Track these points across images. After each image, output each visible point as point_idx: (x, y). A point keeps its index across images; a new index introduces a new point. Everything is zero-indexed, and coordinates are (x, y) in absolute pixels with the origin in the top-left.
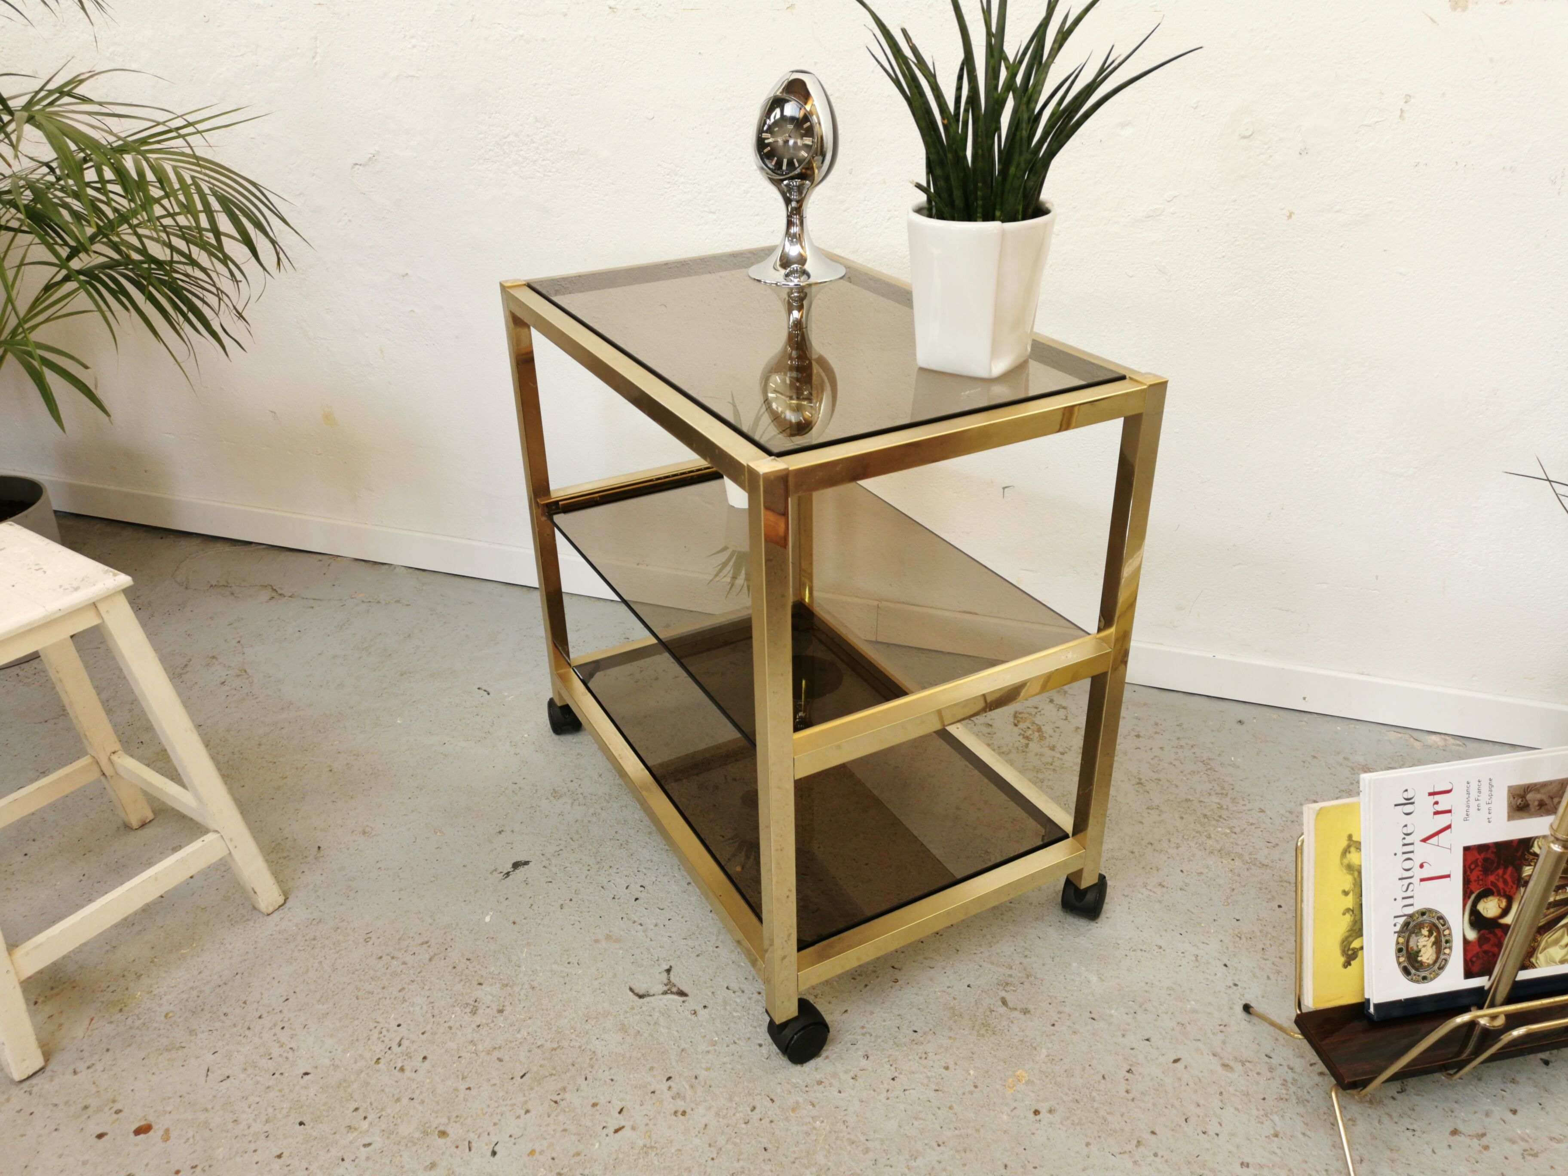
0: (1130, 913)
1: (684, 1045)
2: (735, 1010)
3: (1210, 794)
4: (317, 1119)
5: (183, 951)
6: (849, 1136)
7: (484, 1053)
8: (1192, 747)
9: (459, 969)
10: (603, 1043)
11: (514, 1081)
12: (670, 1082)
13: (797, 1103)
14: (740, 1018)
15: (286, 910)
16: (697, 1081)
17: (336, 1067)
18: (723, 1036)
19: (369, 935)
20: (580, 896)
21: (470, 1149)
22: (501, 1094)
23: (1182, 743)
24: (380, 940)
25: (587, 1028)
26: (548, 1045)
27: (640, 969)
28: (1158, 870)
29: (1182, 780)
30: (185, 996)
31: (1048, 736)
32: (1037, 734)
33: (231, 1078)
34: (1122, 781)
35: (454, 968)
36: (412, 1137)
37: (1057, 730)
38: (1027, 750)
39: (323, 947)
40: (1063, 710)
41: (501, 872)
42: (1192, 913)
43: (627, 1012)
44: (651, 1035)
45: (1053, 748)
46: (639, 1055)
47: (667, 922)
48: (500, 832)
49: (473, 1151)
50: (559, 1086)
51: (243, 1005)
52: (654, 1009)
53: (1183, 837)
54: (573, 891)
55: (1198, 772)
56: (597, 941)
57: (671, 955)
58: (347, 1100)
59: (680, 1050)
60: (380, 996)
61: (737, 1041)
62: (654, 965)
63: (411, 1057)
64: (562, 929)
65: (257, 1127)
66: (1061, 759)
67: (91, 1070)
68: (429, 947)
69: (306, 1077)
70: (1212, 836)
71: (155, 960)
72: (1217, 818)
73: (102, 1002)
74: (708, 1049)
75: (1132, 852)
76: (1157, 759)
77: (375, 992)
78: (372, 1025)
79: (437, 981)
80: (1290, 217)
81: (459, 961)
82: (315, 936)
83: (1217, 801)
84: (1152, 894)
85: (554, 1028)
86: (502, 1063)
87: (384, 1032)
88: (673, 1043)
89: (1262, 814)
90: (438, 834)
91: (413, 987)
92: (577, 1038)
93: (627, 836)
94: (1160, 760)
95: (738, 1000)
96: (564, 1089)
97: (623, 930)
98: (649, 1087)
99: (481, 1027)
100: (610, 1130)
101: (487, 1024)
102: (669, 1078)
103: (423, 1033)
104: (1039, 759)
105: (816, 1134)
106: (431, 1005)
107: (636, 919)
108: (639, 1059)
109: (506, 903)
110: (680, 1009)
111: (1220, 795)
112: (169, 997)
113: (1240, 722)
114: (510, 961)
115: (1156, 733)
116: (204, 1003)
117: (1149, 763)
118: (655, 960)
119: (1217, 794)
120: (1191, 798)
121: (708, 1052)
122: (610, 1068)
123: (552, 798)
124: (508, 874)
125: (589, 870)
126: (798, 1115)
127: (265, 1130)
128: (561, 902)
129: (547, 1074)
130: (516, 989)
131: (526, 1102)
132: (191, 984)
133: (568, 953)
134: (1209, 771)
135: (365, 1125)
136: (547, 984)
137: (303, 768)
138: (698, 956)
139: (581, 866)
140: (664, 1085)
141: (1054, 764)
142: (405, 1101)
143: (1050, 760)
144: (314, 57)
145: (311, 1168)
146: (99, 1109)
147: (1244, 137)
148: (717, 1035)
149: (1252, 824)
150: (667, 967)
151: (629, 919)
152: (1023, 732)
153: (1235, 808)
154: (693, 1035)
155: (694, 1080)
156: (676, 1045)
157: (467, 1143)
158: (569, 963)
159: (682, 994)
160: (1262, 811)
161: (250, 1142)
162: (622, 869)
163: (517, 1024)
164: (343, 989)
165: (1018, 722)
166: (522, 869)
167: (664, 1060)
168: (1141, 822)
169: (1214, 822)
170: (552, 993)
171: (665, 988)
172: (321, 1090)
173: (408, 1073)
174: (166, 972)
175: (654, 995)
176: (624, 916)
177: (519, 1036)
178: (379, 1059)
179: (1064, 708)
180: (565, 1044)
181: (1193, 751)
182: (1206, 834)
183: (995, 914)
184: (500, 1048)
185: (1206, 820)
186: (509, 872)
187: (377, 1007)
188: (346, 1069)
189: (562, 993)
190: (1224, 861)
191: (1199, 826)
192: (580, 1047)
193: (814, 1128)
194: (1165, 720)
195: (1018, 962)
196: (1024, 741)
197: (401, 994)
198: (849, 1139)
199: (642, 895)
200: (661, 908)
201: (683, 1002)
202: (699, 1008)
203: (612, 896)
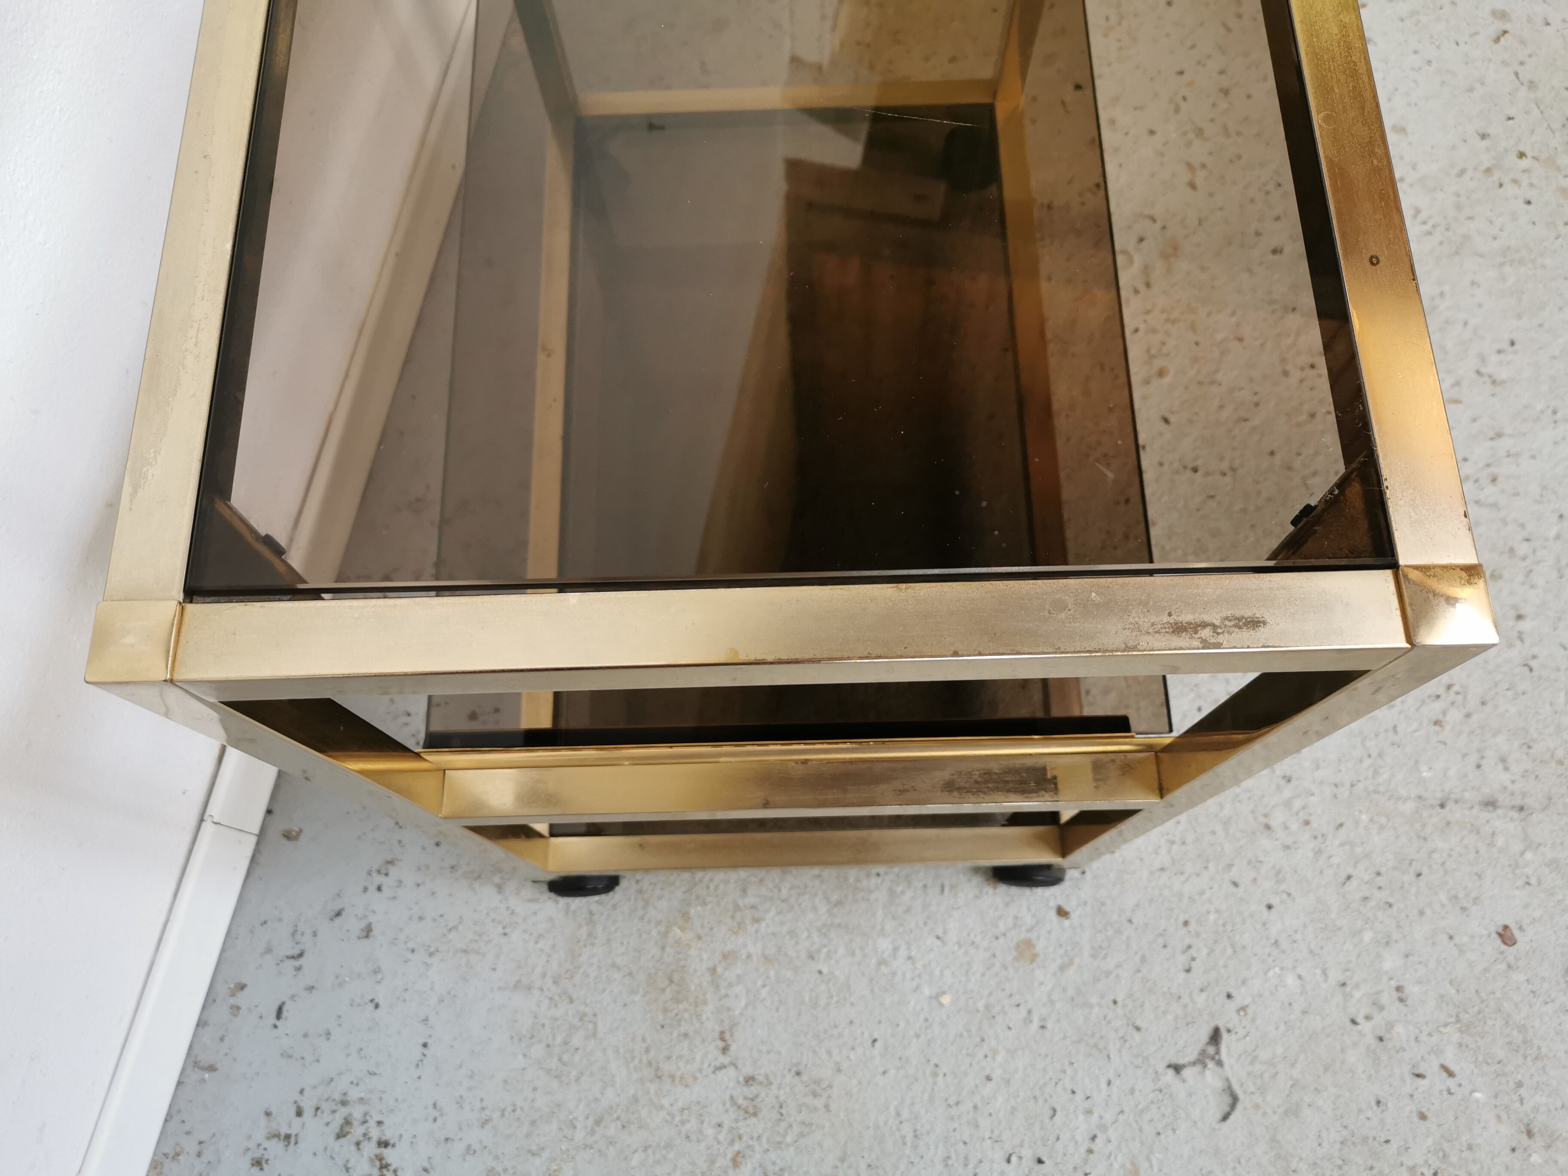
1: (1298, 1014)
2: (1223, 952)
6: (1370, 779)
10: (1324, 1134)
12: (1360, 1019)
14: (1233, 944)
16: (1348, 982)
27: (1182, 1115)
43: (1265, 1114)
44: (1293, 1066)
47: (1079, 1096)
52: (1249, 1074)
57: (1144, 1072)
59: (1306, 1018)
61: (1273, 941)
62: (1171, 1095)
74: (1295, 979)
95: (1205, 951)
97: (1111, 1165)
98: (1373, 1048)
100: (1451, 1083)
102: (1354, 1022)
107: (1083, 1150)
110: (1239, 1033)
118: (1160, 1095)
121: (1299, 976)
122: (1360, 1111)
126: (1359, 842)
138: (1138, 1029)
140: (1366, 1027)
150: (1171, 1072)
151: (1086, 1162)
154: (1278, 1005)
155: (1348, 988)
156: (1299, 1025)
159: (1215, 1037)
171: (1211, 1065)
175: (1227, 1079)
193: (1371, 820)
199: (1028, 1154)
200: (1050, 1112)
201: (1229, 1031)
202: (1232, 1005)
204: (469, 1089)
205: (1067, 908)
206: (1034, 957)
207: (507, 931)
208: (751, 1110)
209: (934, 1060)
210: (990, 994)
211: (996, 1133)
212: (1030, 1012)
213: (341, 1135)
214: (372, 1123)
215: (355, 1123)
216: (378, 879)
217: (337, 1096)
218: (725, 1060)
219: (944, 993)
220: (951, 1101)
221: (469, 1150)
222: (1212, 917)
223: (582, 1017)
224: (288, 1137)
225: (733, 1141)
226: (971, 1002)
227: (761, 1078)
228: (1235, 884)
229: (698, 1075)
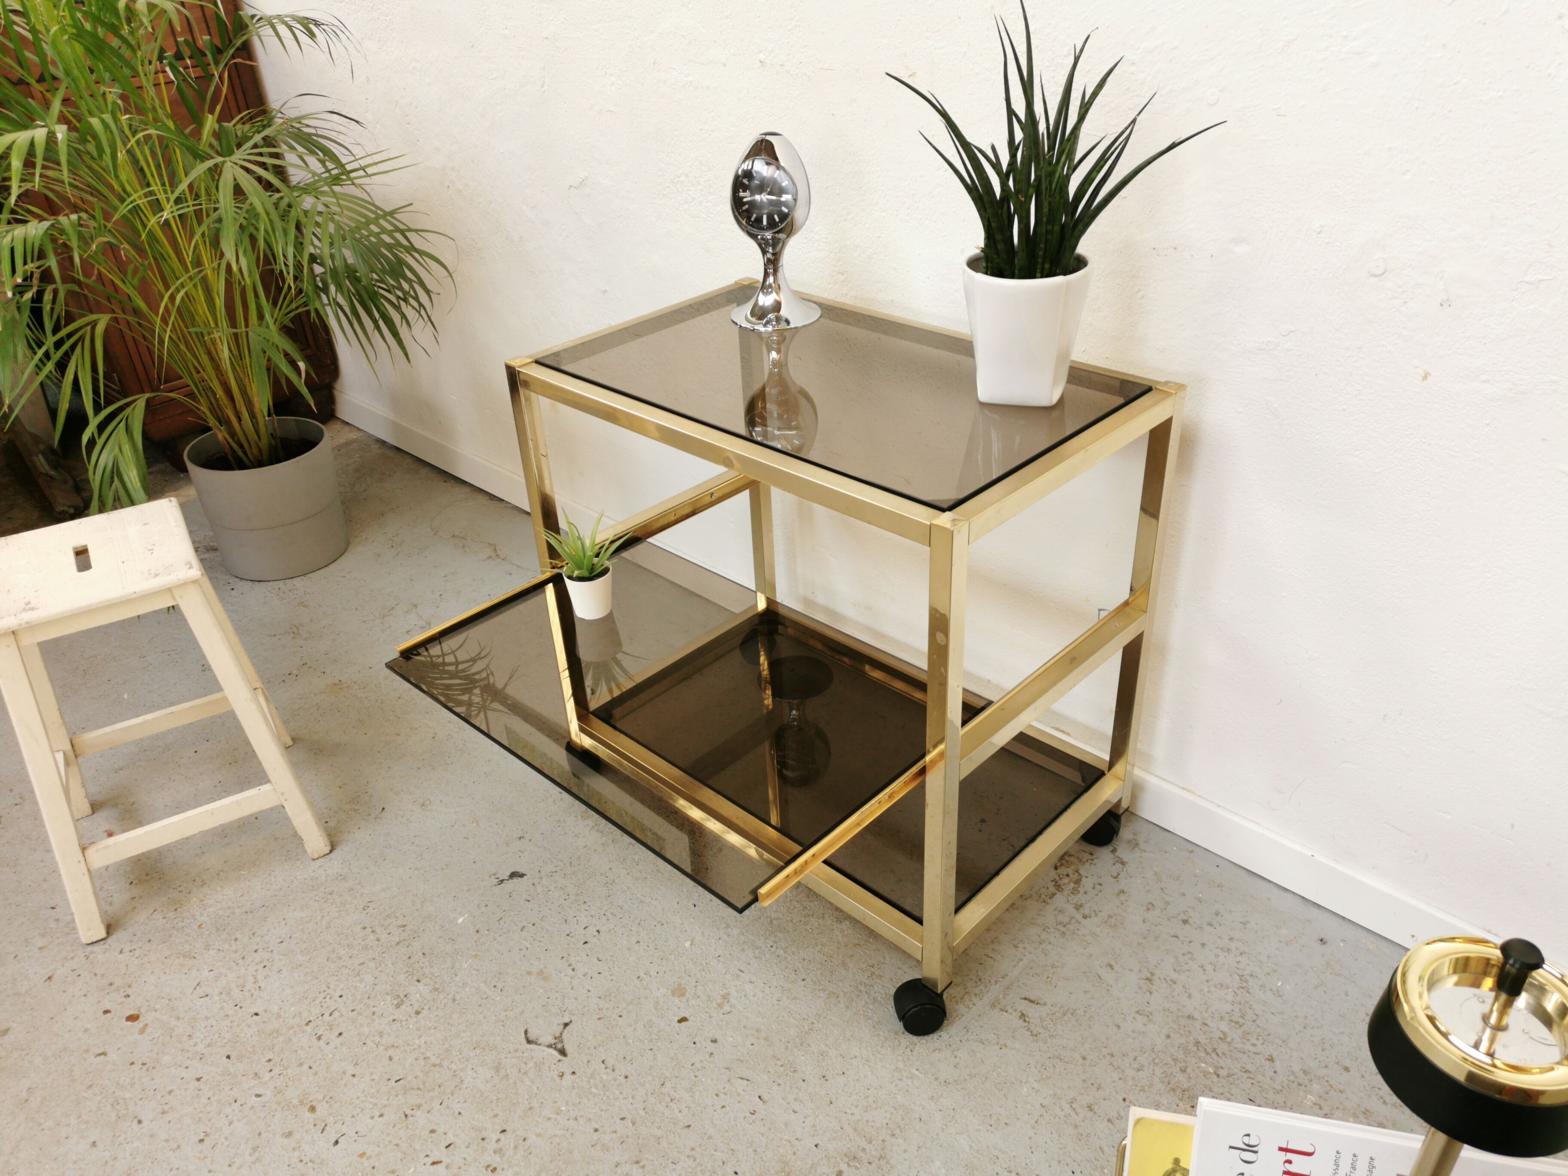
0: (1033, 1128)
1: (535, 1104)
2: (596, 1086)
3: (1222, 1018)
4: (240, 1058)
5: (242, 872)
7: (383, 1047)
8: (1241, 954)
9: (412, 961)
10: (475, 1075)
11: (389, 1082)
12: (502, 1136)
14: (595, 1095)
15: (328, 859)
16: (523, 1143)
17: (279, 1016)
18: (570, 1108)
19: (369, 904)
20: (543, 923)
21: (322, 1132)
22: (373, 1090)
23: (1232, 946)
24: (374, 911)
25: (471, 1055)
26: (434, 1060)
27: (545, 1014)
28: (1098, 1089)
29: (1202, 990)
30: (221, 912)
31: (1082, 892)
32: (1072, 885)
33: (209, 997)
34: (1132, 970)
35: (410, 958)
36: (291, 1102)
37: (1098, 887)
38: (1049, 901)
39: (332, 904)
40: (1120, 865)
41: (497, 878)
42: (1103, 1152)
43: (510, 1052)
44: (515, 1083)
45: (1078, 907)
46: (495, 1098)
47: (596, 975)
48: (520, 838)
49: (323, 1134)
50: (418, 1101)
51: (251, 936)
52: (532, 1058)
53: (1154, 1059)
54: (541, 917)
55: (1227, 987)
56: (529, 973)
57: (578, 1010)
58: (269, 1050)
59: (528, 1107)
60: (344, 964)
61: (578, 1118)
62: (558, 1015)
63: (331, 1029)
64: (510, 951)
65: (200, 1047)
66: (1080, 923)
67: (131, 954)
68: (403, 931)
69: (255, 1017)
70: (1188, 1070)
71: (221, 874)
72: (1210, 1051)
73: (169, 898)
74: (550, 1116)
75: (1084, 1058)
76: (1189, 956)
77: (343, 959)
78: (325, 988)
79: (391, 966)
80: (1425, 377)
81: (417, 953)
82: (333, 891)
83: (1226, 1029)
84: (1073, 1114)
85: (446, 1046)
86: (390, 1062)
87: (327, 999)
88: (527, 1097)
89: (1268, 1062)
90: (474, 824)
91: (372, 965)
92: (458, 1062)
94: (1192, 959)
95: (604, 1077)
96: (419, 1106)
97: (556, 970)
98: (483, 1132)
99: (396, 1022)
100: (429, 1160)
101: (401, 1021)
102: (504, 1131)
103: (352, 1011)
104: (1055, 916)
106: (373, 986)
107: (573, 963)
108: (492, 1102)
109: (483, 909)
110: (553, 1066)
111: (1233, 1024)
112: (211, 909)
113: (1321, 940)
114: (453, 967)
115: (1210, 924)
116: (229, 923)
117: (1177, 958)
118: (562, 1009)
119: (1231, 1021)
120: (1197, 1015)
121: (549, 1119)
122: (465, 1102)
123: (580, 817)
124: (502, 881)
125: (565, 900)
127: (203, 1052)
128: (525, 923)
129: (416, 1087)
130: (441, 996)
131: (385, 1106)
132: (230, 904)
133: (500, 976)
134: (1241, 990)
135: (268, 1076)
136: (467, 1000)
137: (417, 729)
138: (599, 1019)
139: (562, 893)
140: (496, 1136)
141: (1068, 926)
142: (306, 1067)
143: (1066, 920)
144: (543, 86)
145: (212, 1099)
146: (118, 990)
147: (1374, 276)
148: (567, 1104)
149: (1247, 1071)
150: (567, 1021)
151: (567, 961)
152: (1058, 879)
153: (1240, 1046)
154: (547, 1097)
155: (521, 1141)
156: (529, 1101)
157: (324, 1124)
158: (495, 987)
159: (563, 1052)
160: (1271, 1059)
161: (188, 1058)
162: (593, 907)
163: (422, 1029)
164: (324, 947)
165: (1062, 865)
166: (515, 880)
167: (510, 1111)
168: (1119, 1027)
169: (1202, 1054)
170: (465, 1011)
171: (553, 1041)
172: (257, 1033)
173: (322, 1043)
174: (222, 887)
175: (540, 1045)
176: (566, 956)
177: (417, 1041)
178: (310, 1021)
179: (1123, 863)
180: (445, 1063)
181: (1240, 958)
182: (1182, 1065)
183: (893, 1076)
184: (397, 1047)
185: (1195, 1048)
186: (504, 880)
187: (336, 973)
188: (284, 1021)
189: (473, 1013)
190: (1181, 1104)
191: (1181, 1052)
192: (455, 1071)
194: (1230, 912)
195: (881, 1139)
196: (1052, 889)
197: (360, 967)
199: (593, 940)
200: (600, 959)
201: (559, 1061)
202: (568, 1072)
203: (568, 932)
205: (683, 1023)
206: (674, 995)
209: (665, 925)
210: (673, 964)
212: (650, 976)
219: (691, 945)
220: (642, 923)
222: (617, 1092)
226: (677, 954)
228: (622, 1119)
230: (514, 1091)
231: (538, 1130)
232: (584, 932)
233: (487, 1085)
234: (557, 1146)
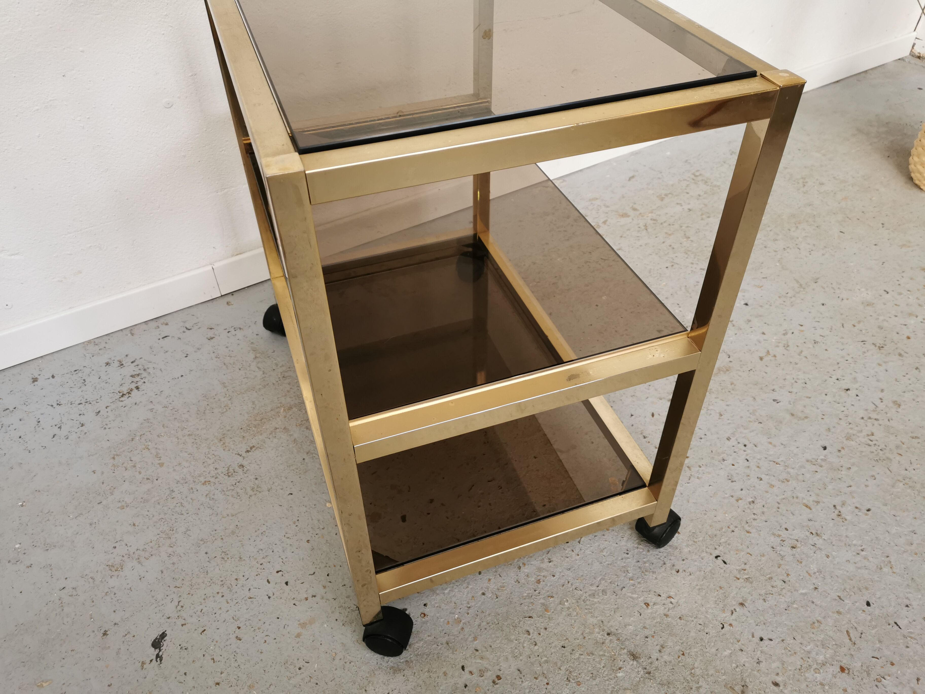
1: (444, 640)
6: (587, 594)
12: (466, 670)
13: (543, 604)
16: (480, 652)
18: (458, 611)
41: (151, 661)
48: (105, 635)
54: (232, 620)
59: (445, 645)
61: (469, 606)
74: (460, 628)
88: (435, 646)
93: (219, 549)
97: (307, 611)
98: (458, 686)
102: (463, 668)
105: (573, 610)
108: (430, 677)
121: (463, 628)
123: (116, 573)
124: (158, 657)
125: (223, 596)
126: (552, 611)
128: (232, 636)
133: (289, 663)
139: (212, 598)
140: (466, 675)
154: (440, 629)
155: (477, 653)
156: (439, 644)
158: (300, 669)
166: (165, 644)
167: (445, 661)
176: (294, 602)
186: (158, 655)
193: (569, 608)
198: (590, 595)
203: (267, 597)
204: (175, 396)
207: (241, 369)
208: (230, 474)
211: (287, 560)
213: (132, 376)
214: (143, 381)
215: (140, 377)
216: (232, 330)
217: (146, 367)
218: (244, 454)
220: (287, 535)
221: (151, 410)
223: (226, 406)
224: (122, 365)
225: (213, 477)
227: (245, 469)
229: (231, 450)
230: (425, 656)
231: (470, 639)
232: (272, 584)
233: (411, 680)
234: (490, 625)
